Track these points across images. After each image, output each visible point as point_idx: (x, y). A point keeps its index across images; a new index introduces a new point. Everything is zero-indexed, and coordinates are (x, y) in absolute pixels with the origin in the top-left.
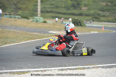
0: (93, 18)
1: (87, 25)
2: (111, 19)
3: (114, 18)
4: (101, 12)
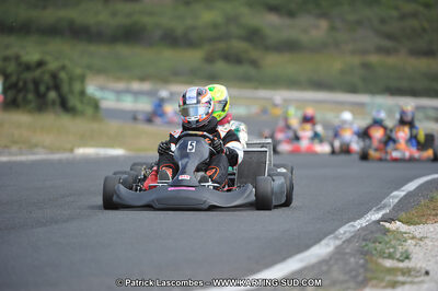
0: (209, 60)
3: (356, 60)
4: (273, 19)
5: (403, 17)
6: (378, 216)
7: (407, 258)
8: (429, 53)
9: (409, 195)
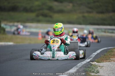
0: (37, 16)
1: (8, 29)
2: (74, 16)
4: (56, 3)
5: (94, 2)
6: (89, 60)
7: (98, 72)
8: (102, 13)
9: (98, 54)
